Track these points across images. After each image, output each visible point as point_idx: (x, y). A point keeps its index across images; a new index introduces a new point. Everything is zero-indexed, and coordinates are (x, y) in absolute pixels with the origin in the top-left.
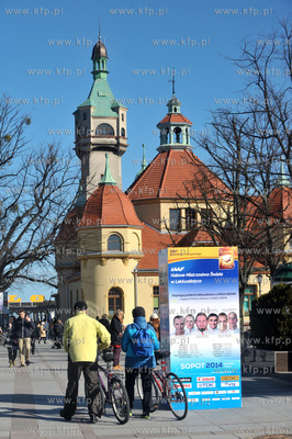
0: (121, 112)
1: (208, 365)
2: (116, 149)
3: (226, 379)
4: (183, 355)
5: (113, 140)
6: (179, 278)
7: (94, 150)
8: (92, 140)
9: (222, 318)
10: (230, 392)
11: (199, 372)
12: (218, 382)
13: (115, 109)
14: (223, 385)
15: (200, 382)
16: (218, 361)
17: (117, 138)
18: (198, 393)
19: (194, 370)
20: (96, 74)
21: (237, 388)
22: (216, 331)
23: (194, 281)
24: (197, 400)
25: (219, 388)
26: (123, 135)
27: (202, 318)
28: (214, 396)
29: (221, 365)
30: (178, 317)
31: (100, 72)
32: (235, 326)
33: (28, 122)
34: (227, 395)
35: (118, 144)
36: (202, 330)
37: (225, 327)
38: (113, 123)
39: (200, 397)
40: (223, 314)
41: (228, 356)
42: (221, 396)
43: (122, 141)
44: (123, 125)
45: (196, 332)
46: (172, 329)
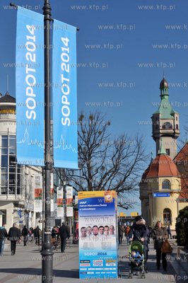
0: (175, 116)
1: (99, 254)
2: (173, 136)
3: (109, 261)
4: (85, 248)
5: (172, 131)
6: (84, 207)
7: (162, 136)
8: (161, 131)
9: (106, 229)
10: (111, 269)
11: (94, 257)
12: (104, 264)
13: (173, 114)
14: (107, 265)
15: (95, 263)
16: (104, 251)
17: (174, 130)
18: (93, 269)
19: (92, 257)
20: (162, 96)
21: (114, 267)
22: (103, 236)
23: (92, 209)
24: (93, 273)
25: (105, 266)
26: (177, 128)
27: (95, 228)
28: (102, 271)
29: (106, 254)
30: (83, 228)
31: (164, 95)
32: (113, 233)
33: (109, 124)
34: (109, 271)
35: (175, 133)
36: (96, 235)
37: (108, 233)
38: (171, 122)
39: (95, 271)
40: (106, 226)
41: (110, 249)
42: (106, 271)
43: (176, 131)
44: (177, 123)
45: (92, 235)
46: (80, 234)
